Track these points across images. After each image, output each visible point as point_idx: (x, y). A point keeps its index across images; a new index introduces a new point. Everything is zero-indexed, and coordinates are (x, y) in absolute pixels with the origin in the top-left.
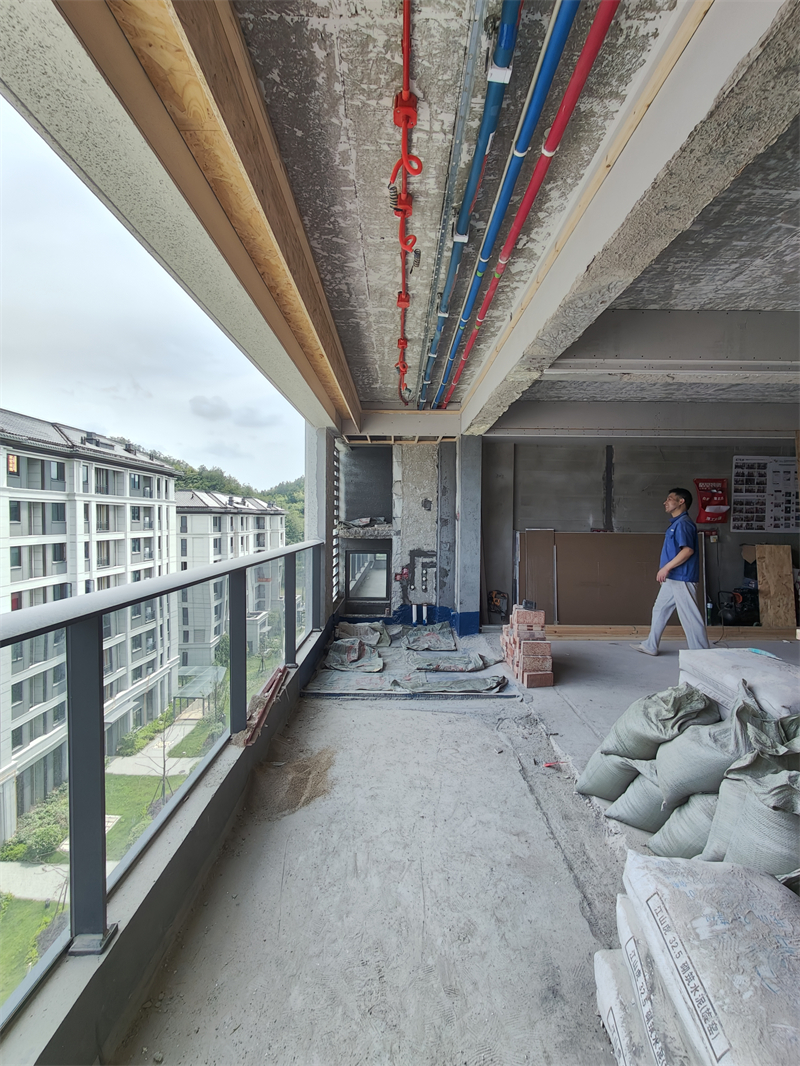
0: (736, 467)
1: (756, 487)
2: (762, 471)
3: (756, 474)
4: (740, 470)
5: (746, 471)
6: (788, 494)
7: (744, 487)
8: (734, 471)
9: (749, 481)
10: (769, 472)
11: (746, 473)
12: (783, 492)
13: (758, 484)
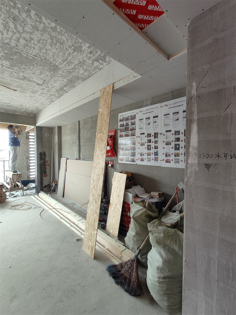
0: (120, 121)
1: (130, 133)
2: (133, 121)
3: (130, 124)
4: (122, 123)
5: (125, 123)
6: (149, 135)
7: (124, 133)
8: (119, 123)
9: (127, 129)
10: (137, 120)
11: (125, 124)
12: (146, 134)
13: (131, 130)
